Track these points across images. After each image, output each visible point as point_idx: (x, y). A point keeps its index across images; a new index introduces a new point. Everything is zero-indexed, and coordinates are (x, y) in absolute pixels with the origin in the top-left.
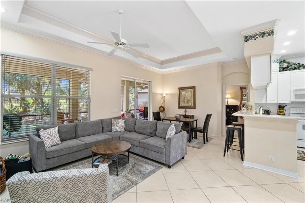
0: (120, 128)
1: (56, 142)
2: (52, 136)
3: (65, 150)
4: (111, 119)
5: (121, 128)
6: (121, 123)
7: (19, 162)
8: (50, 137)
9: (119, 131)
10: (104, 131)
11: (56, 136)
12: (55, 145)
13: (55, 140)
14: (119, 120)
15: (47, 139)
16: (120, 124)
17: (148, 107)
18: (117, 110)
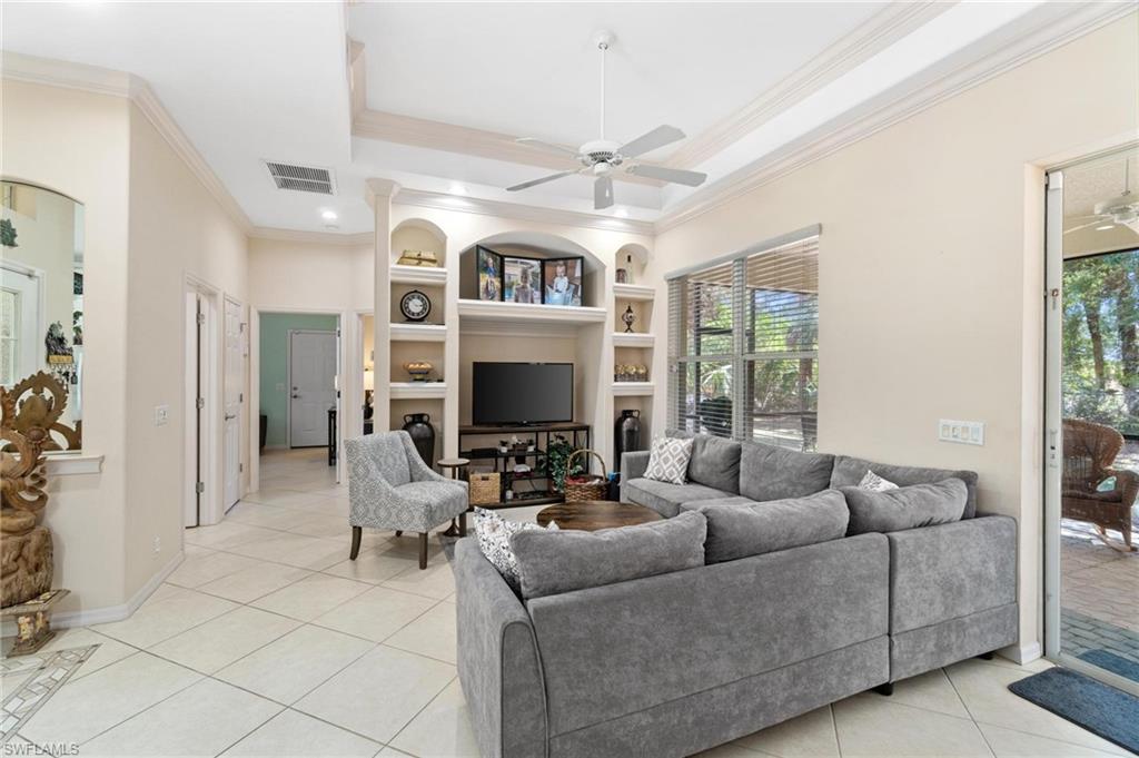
12: (664, 481)
18: (971, 424)
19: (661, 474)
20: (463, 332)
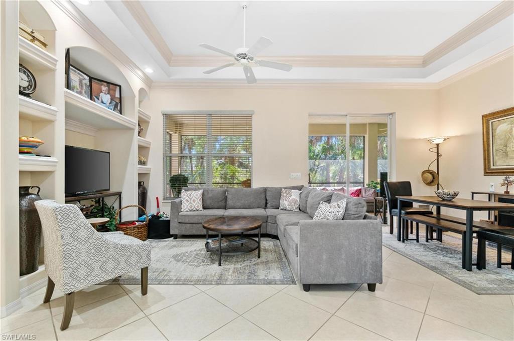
0: (290, 203)
1: (195, 207)
2: (191, 199)
3: (197, 217)
4: (281, 189)
5: (293, 204)
6: (295, 195)
7: (161, 219)
8: (189, 200)
9: (289, 209)
10: (268, 205)
11: (196, 200)
12: (194, 211)
13: (194, 204)
14: (292, 191)
15: (185, 202)
16: (293, 197)
17: (387, 173)
18: (298, 174)
19: (193, 208)
20: (68, 128)
